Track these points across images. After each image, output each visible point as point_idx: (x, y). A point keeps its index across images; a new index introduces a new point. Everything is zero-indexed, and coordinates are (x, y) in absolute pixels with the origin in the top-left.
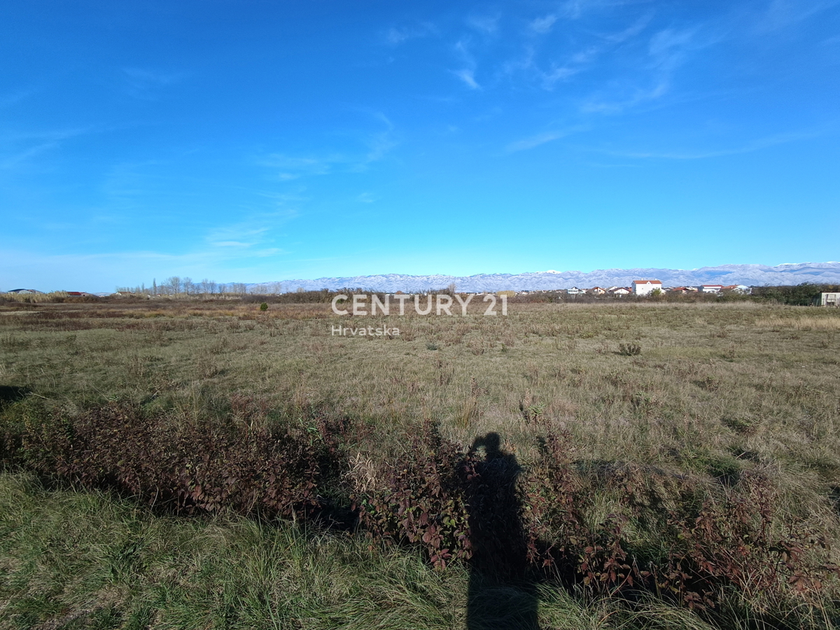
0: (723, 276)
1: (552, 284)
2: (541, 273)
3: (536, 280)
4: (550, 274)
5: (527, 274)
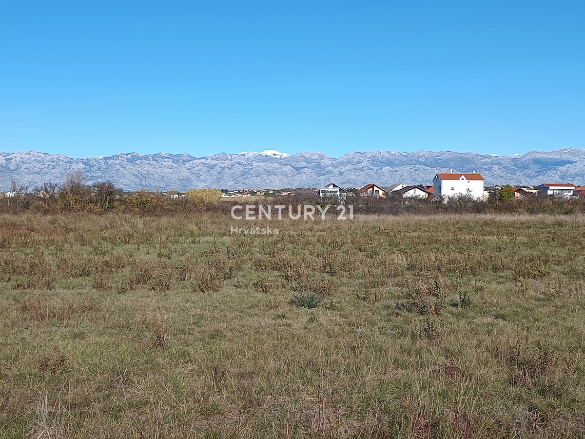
0: (561, 168)
1: (271, 178)
2: (251, 154)
3: (241, 168)
4: (267, 159)
5: (223, 157)
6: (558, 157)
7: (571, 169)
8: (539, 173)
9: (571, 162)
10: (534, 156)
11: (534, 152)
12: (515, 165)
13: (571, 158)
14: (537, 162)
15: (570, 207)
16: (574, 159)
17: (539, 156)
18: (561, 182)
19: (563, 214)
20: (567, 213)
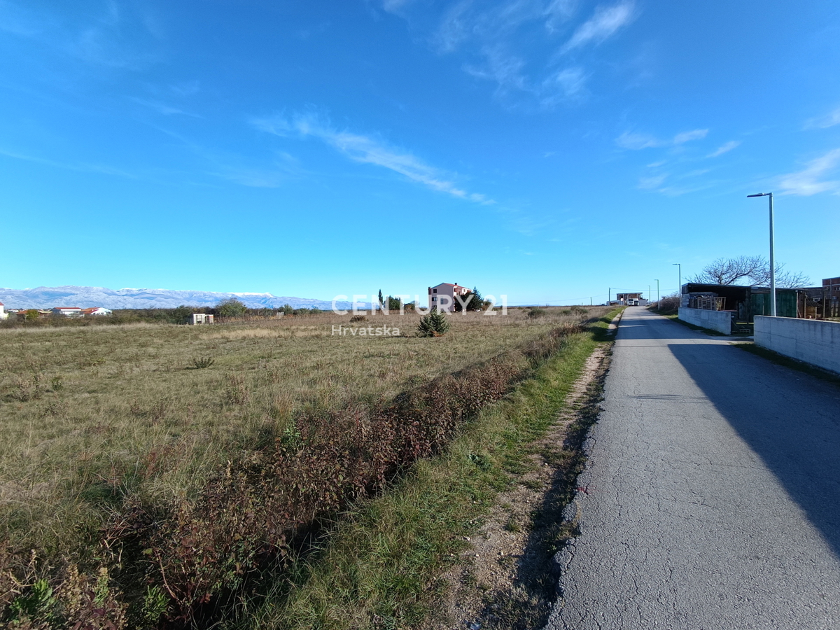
6: (63, 291)
7: (74, 298)
8: (48, 300)
9: (74, 294)
10: (42, 290)
11: (42, 287)
12: (27, 295)
13: (73, 292)
14: (46, 293)
15: (86, 321)
16: (76, 293)
17: (46, 290)
18: (66, 306)
19: (81, 326)
20: (84, 325)
